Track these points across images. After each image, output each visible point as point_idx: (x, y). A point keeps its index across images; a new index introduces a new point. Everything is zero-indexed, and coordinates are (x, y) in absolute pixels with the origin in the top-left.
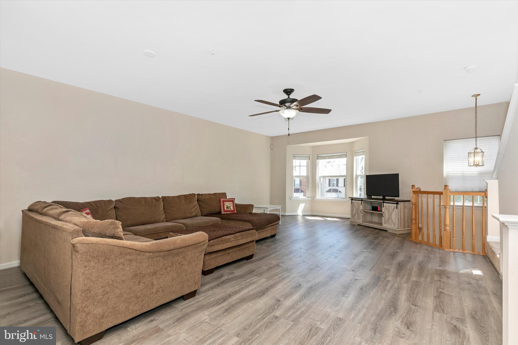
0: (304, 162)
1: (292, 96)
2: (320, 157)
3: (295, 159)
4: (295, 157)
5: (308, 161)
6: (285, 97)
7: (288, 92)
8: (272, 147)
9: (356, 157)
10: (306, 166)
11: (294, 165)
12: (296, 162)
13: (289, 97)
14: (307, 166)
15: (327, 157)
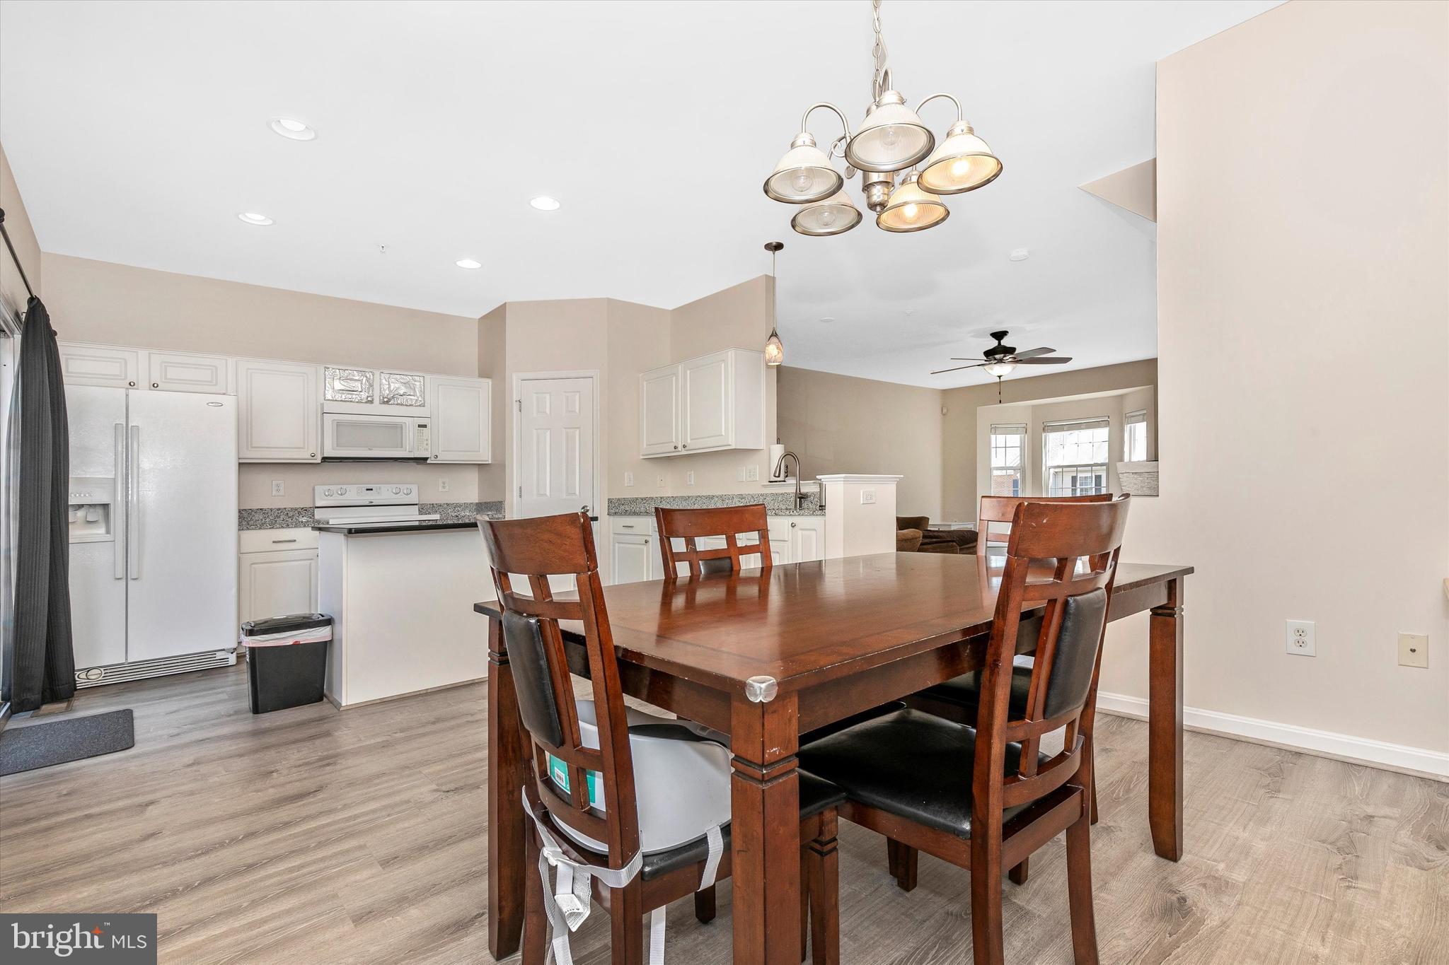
0: (1015, 440)
1: (1006, 342)
2: (1050, 428)
3: (995, 433)
4: (995, 429)
5: (1023, 435)
6: (994, 343)
7: (999, 335)
8: (945, 411)
9: (1129, 426)
10: (1019, 445)
11: (993, 445)
12: (998, 440)
13: (999, 343)
14: (1022, 448)
15: (1065, 428)
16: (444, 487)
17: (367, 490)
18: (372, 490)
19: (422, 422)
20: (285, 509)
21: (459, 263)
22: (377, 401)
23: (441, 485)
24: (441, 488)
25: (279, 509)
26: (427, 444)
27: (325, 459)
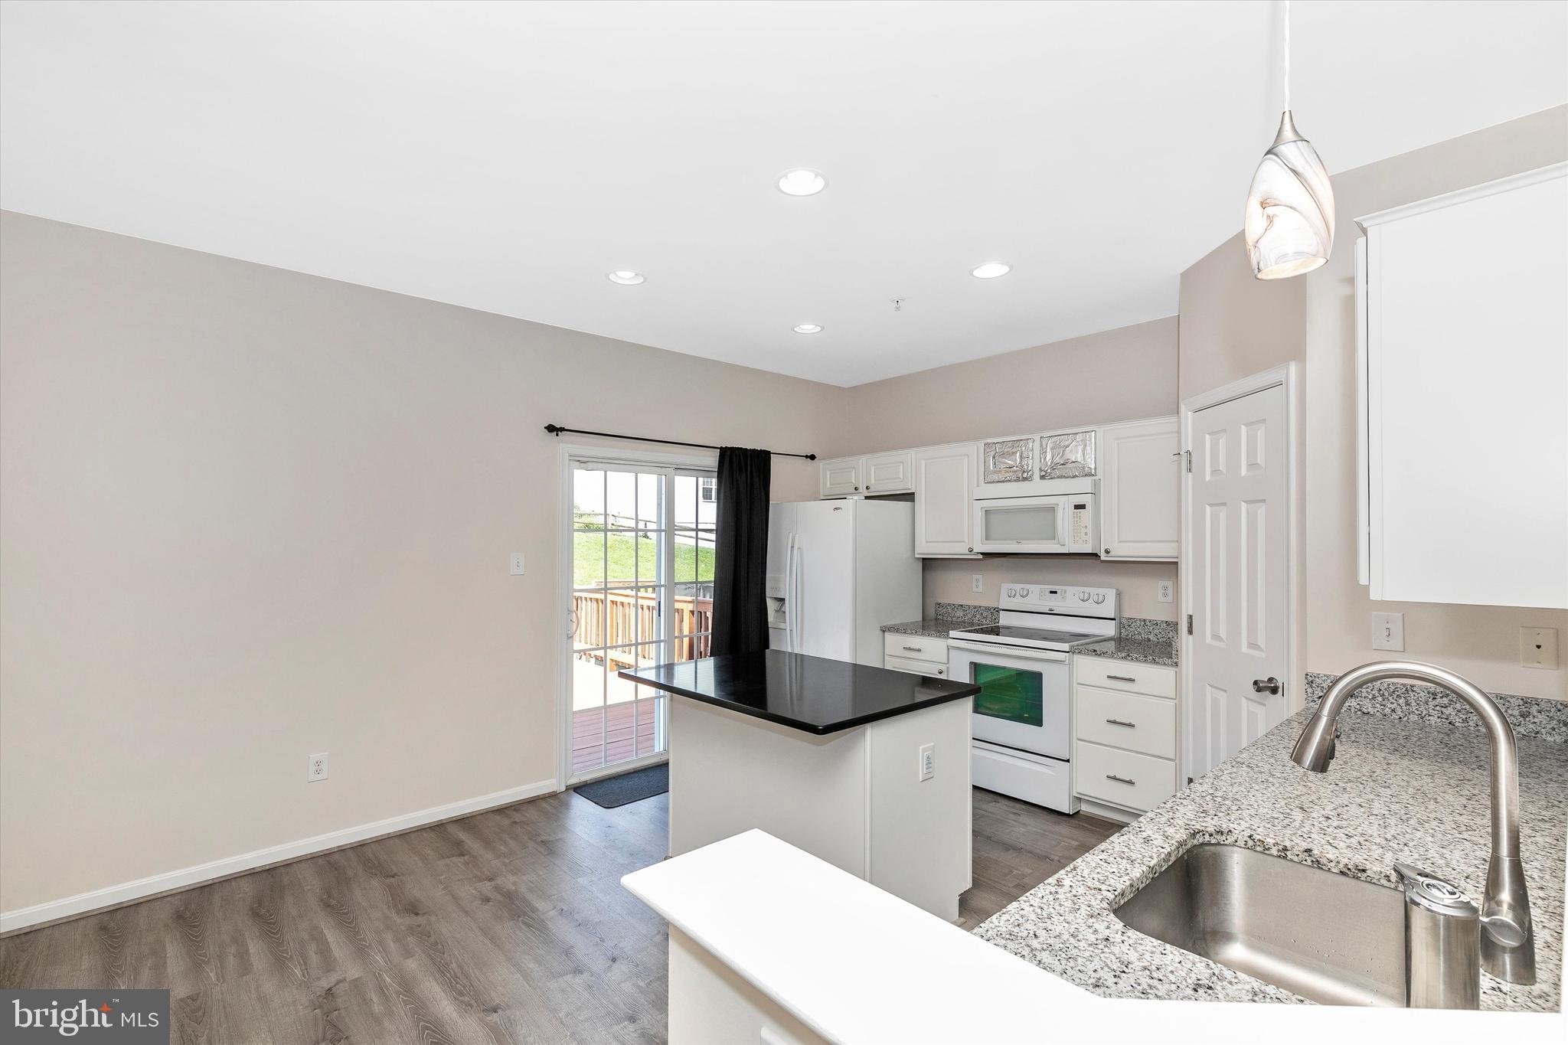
16: (1165, 595)
17: (1051, 592)
18: (1056, 592)
19: (1080, 500)
20: (980, 607)
21: (977, 273)
22: (1037, 476)
23: (1161, 591)
24: (1161, 598)
25: (975, 607)
26: (1086, 534)
27: (985, 555)
